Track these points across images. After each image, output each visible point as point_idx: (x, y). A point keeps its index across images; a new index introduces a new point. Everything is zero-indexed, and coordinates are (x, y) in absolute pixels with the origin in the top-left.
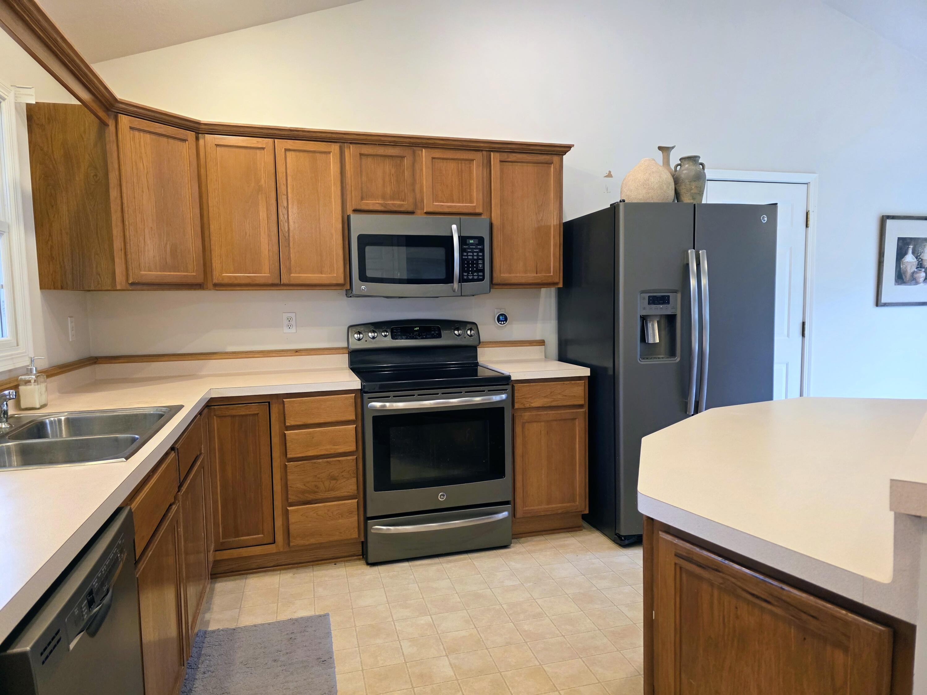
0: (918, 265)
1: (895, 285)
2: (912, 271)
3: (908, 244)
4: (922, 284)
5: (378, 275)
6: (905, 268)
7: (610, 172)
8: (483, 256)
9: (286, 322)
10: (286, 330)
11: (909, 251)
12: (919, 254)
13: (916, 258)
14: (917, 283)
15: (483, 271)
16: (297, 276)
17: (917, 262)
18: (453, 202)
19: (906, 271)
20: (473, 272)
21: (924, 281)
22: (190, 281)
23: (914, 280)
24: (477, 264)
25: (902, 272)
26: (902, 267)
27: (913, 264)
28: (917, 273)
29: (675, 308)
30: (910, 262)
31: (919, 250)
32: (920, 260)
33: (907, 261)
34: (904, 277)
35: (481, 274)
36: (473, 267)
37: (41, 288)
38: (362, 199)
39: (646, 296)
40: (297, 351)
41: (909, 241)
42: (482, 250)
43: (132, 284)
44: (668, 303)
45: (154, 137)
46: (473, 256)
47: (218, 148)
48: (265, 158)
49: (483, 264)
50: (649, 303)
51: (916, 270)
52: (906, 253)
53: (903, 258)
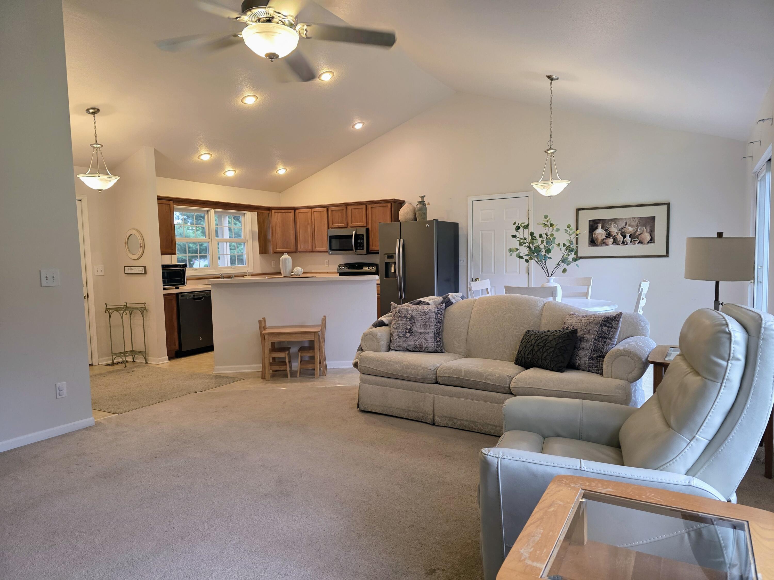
0: (607, 234)
1: (589, 246)
2: (602, 238)
3: (598, 223)
4: (611, 246)
5: (335, 248)
6: (596, 237)
7: (429, 203)
8: (364, 241)
9: (326, 263)
10: (326, 265)
11: (599, 227)
12: (607, 229)
13: (605, 231)
14: (606, 245)
15: (364, 246)
16: (318, 249)
17: (606, 233)
18: (357, 223)
19: (598, 238)
20: (361, 246)
21: (612, 244)
22: (292, 251)
23: (604, 243)
24: (362, 244)
25: (594, 239)
26: (594, 236)
27: (603, 235)
28: (606, 239)
29: (395, 260)
30: (600, 233)
31: (607, 226)
32: (608, 232)
33: (598, 233)
34: (596, 242)
35: (363, 247)
36: (361, 245)
37: (260, 253)
38: (332, 224)
39: (386, 255)
40: (327, 272)
41: (598, 221)
42: (363, 239)
43: (275, 253)
44: (393, 258)
45: (281, 214)
46: (361, 241)
47: (300, 213)
48: (309, 215)
49: (364, 244)
50: (387, 258)
51: (605, 238)
52: (596, 228)
53: (594, 231)
